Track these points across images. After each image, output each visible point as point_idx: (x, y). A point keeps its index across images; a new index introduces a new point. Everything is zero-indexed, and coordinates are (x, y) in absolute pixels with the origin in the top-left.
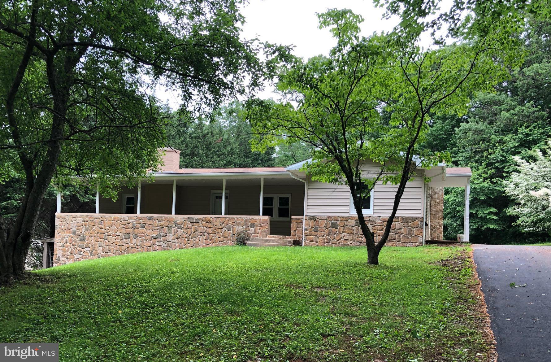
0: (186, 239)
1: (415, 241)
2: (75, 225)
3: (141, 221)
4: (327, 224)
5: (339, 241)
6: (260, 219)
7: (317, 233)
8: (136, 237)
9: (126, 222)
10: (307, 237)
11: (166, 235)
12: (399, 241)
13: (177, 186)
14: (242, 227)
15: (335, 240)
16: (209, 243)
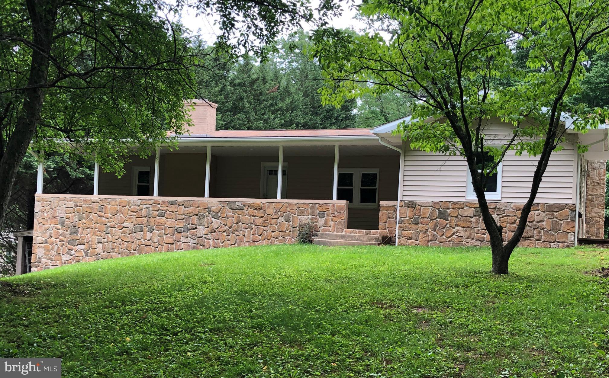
0: (225, 234)
1: (563, 240)
2: (64, 212)
3: (159, 206)
4: (432, 213)
5: (449, 239)
6: (334, 206)
7: (417, 226)
8: (152, 231)
9: (138, 208)
10: (403, 231)
11: (196, 228)
12: (539, 240)
13: (212, 156)
14: (307, 217)
15: (444, 237)
16: (258, 239)
